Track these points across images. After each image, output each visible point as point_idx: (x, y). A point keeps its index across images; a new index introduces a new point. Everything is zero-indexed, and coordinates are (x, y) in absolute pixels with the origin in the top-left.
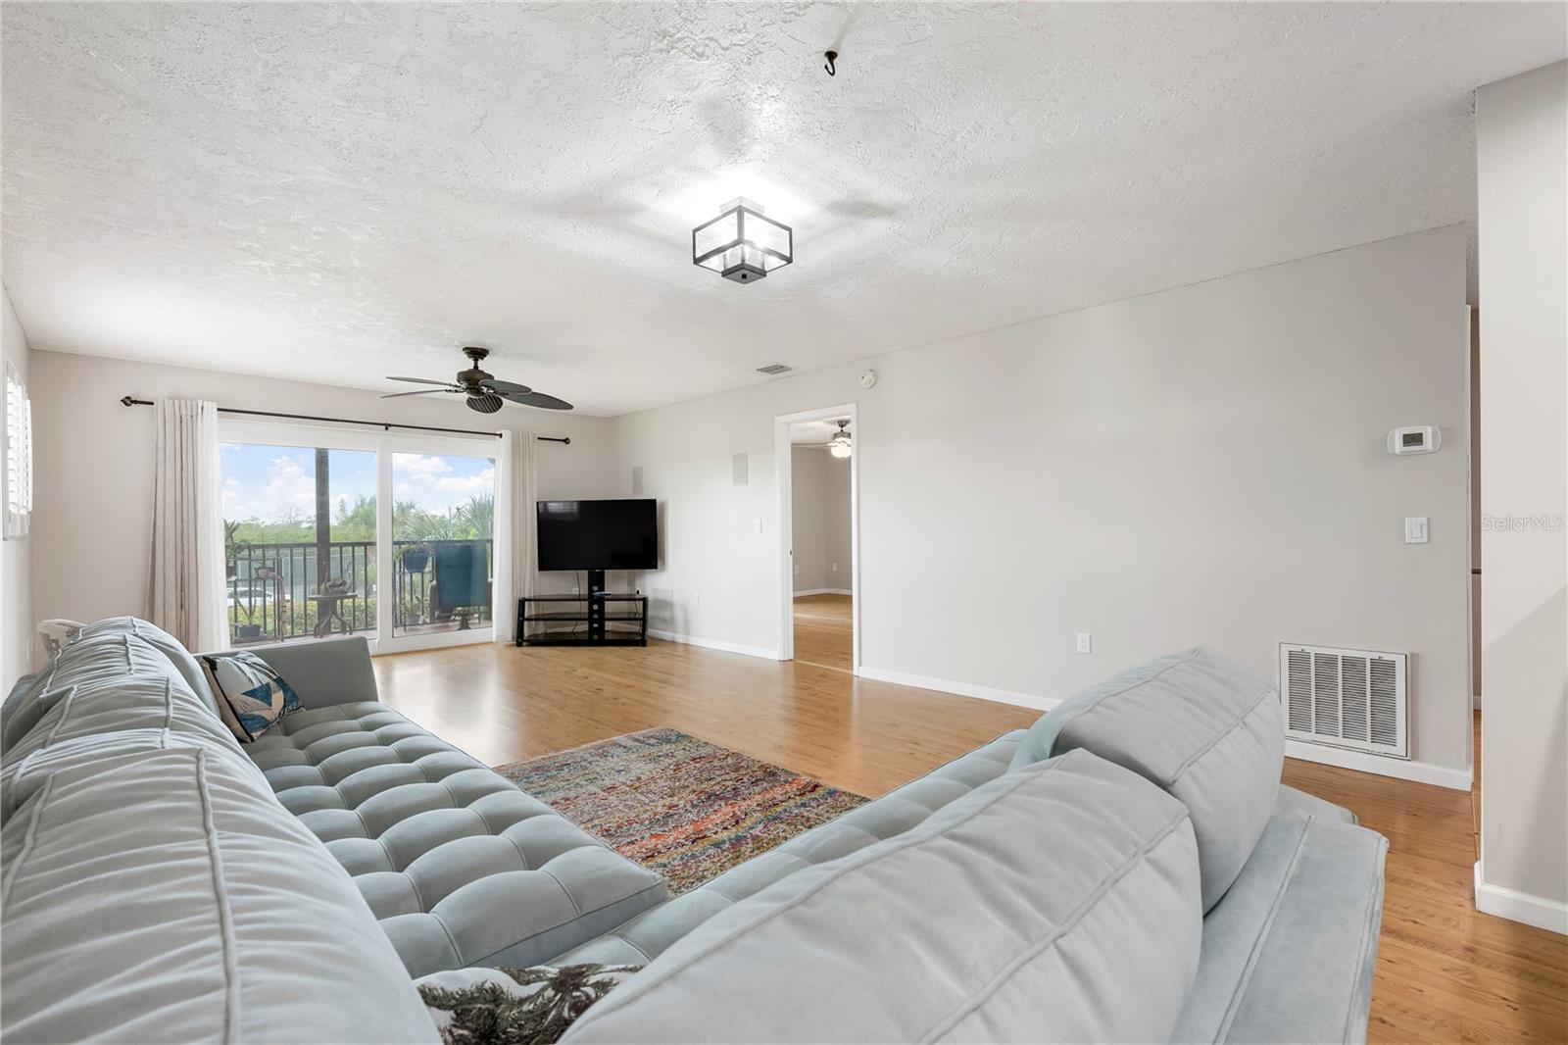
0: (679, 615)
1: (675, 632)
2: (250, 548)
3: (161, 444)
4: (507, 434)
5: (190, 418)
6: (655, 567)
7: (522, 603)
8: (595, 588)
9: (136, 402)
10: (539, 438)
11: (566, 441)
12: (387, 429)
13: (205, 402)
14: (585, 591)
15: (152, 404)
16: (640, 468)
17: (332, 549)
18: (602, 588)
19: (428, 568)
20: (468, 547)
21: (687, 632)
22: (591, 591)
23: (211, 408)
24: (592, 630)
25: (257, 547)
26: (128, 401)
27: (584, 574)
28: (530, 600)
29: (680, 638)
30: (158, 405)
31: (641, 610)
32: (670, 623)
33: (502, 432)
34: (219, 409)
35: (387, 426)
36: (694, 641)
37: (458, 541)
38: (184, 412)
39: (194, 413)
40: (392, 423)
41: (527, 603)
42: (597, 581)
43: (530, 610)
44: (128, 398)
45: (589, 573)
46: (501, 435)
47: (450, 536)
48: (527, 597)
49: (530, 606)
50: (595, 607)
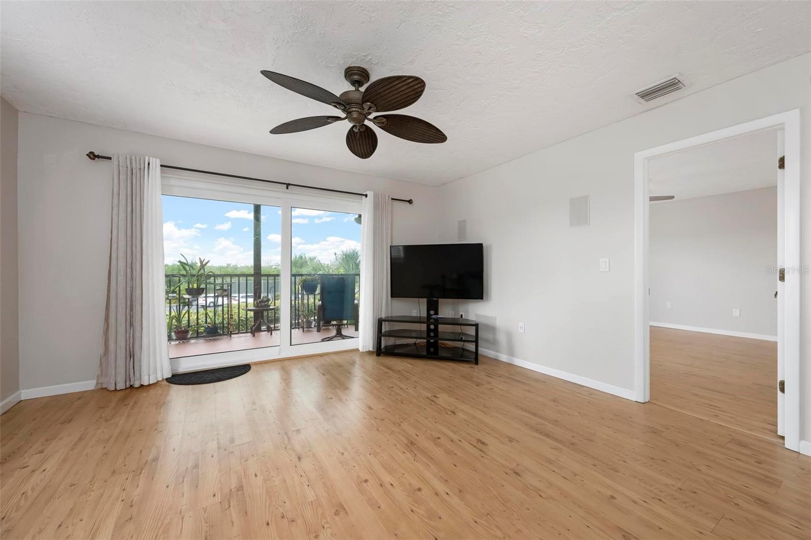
0: (502, 338)
1: (497, 351)
2: (215, 276)
3: (116, 190)
4: (370, 194)
5: (138, 170)
6: (482, 298)
7: (380, 322)
8: (432, 312)
9: (98, 157)
10: (392, 199)
11: (410, 202)
12: (287, 188)
13: (151, 158)
14: (424, 314)
15: (110, 158)
16: (465, 221)
17: (262, 278)
18: (436, 313)
19: (318, 291)
20: (343, 278)
21: (511, 353)
22: (429, 315)
23: (156, 163)
24: (429, 344)
25: (220, 276)
26: (92, 156)
27: (424, 301)
28: (385, 321)
29: (504, 358)
30: (114, 160)
31: (474, 333)
32: (494, 343)
33: (368, 193)
34: (161, 166)
35: (288, 185)
36: (518, 362)
37: (336, 275)
38: (134, 166)
39: (142, 167)
40: (291, 183)
41: (383, 322)
42: (433, 306)
43: (385, 328)
44: (91, 153)
45: (427, 300)
46: (366, 196)
47: (331, 272)
48: (383, 316)
49: (385, 324)
50: (432, 327)
